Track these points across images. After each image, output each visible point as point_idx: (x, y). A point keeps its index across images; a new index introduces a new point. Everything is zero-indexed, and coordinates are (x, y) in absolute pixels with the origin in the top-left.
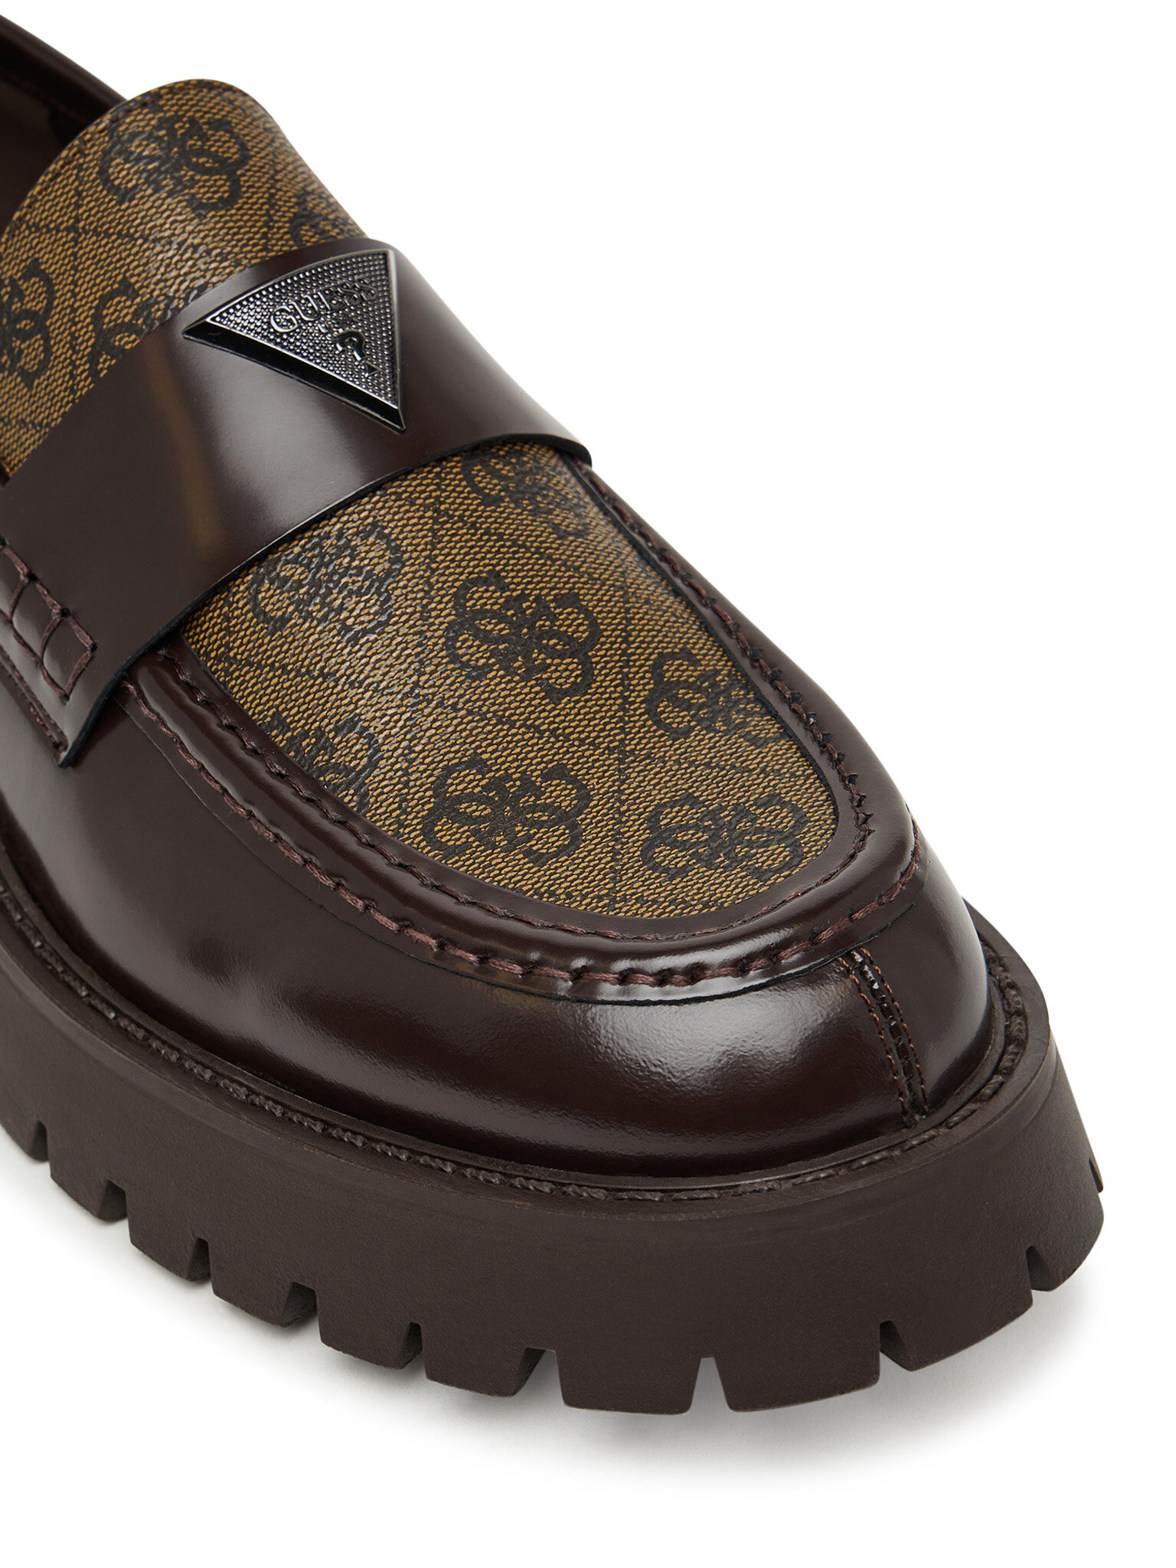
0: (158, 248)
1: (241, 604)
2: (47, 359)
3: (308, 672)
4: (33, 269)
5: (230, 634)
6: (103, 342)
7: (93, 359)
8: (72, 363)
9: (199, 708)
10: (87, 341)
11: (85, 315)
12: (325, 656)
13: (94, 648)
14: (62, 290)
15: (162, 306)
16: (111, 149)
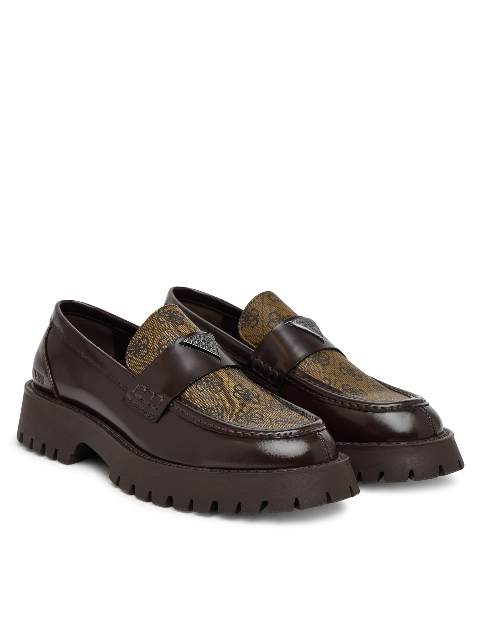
0: (171, 331)
1: (193, 388)
2: (147, 352)
3: (208, 398)
4: (144, 337)
5: (191, 394)
6: (160, 347)
7: (159, 350)
8: (154, 352)
9: (187, 406)
10: (157, 347)
11: (156, 343)
12: (211, 396)
13: (163, 398)
14: (151, 340)
15: (172, 340)
16: (159, 315)
